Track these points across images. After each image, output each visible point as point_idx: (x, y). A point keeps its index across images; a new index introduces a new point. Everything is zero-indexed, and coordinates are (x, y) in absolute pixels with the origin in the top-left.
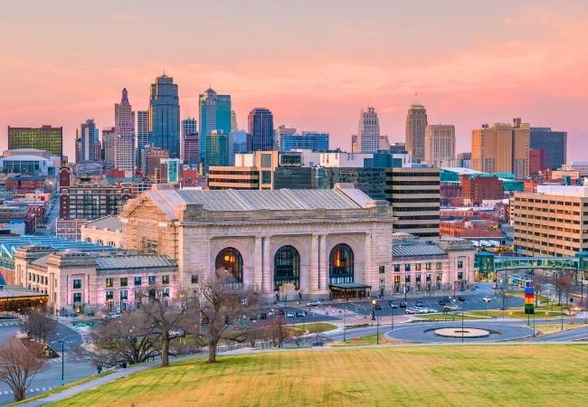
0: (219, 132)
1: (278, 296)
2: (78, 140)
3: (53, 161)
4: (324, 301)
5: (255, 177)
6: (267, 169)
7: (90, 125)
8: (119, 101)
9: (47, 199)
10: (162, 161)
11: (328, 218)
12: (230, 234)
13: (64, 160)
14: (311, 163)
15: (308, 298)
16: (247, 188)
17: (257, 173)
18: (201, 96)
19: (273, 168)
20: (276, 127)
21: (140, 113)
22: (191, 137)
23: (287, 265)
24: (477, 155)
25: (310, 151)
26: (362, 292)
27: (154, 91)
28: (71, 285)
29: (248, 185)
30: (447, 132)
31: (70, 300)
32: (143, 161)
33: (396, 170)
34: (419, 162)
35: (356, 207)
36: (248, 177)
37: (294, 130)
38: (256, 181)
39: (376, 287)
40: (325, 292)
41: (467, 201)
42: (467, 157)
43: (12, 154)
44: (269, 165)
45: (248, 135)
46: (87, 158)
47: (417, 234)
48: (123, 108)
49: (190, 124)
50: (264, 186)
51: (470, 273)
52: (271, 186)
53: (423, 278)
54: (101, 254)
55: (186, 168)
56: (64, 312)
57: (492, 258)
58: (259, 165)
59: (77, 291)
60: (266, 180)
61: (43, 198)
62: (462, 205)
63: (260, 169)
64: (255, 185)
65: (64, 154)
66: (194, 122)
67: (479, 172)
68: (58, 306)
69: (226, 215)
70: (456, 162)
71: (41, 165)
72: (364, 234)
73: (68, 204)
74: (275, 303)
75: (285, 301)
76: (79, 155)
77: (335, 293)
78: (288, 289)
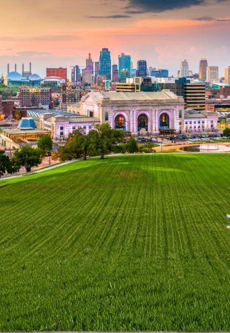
0: (125, 70)
1: (139, 134)
2: (72, 73)
3: (63, 81)
4: (157, 136)
5: (133, 87)
6: (138, 84)
7: (77, 67)
8: (88, 58)
9: (59, 95)
10: (103, 81)
11: (159, 103)
12: (120, 109)
13: (67, 81)
14: (155, 82)
15: (151, 134)
16: (130, 92)
17: (134, 85)
18: (119, 56)
19: (140, 84)
20: (148, 67)
21: (96, 63)
22: (115, 72)
23: (143, 122)
24: (227, 78)
25: (154, 77)
26: (172, 132)
27: (101, 54)
28: (59, 129)
29: (131, 90)
30: (215, 69)
31: (59, 134)
32: (97, 81)
33: (188, 84)
34: (204, 81)
35: (170, 99)
36: (131, 87)
37: (155, 69)
38: (134, 89)
39: (177, 130)
40: (158, 132)
41: (221, 96)
42: (223, 79)
43: (48, 78)
44: (138, 82)
45: (137, 71)
46: (76, 80)
47: (195, 110)
48: (89, 61)
49: (115, 66)
50: (137, 90)
51: (215, 124)
52: (139, 90)
53: (197, 127)
54: (71, 117)
55: (113, 83)
56: (57, 139)
57: (225, 119)
58: (135, 82)
59: (62, 131)
60: (138, 89)
61: (57, 95)
62: (219, 98)
63: (135, 84)
64: (133, 90)
65: (67, 78)
66: (116, 66)
67: (227, 85)
68: (54, 137)
69: (119, 102)
70: (219, 81)
71: (58, 82)
72: (173, 109)
73: (65, 98)
74: (138, 136)
75: (142, 135)
76: (73, 79)
77: (162, 132)
78: (143, 131)
